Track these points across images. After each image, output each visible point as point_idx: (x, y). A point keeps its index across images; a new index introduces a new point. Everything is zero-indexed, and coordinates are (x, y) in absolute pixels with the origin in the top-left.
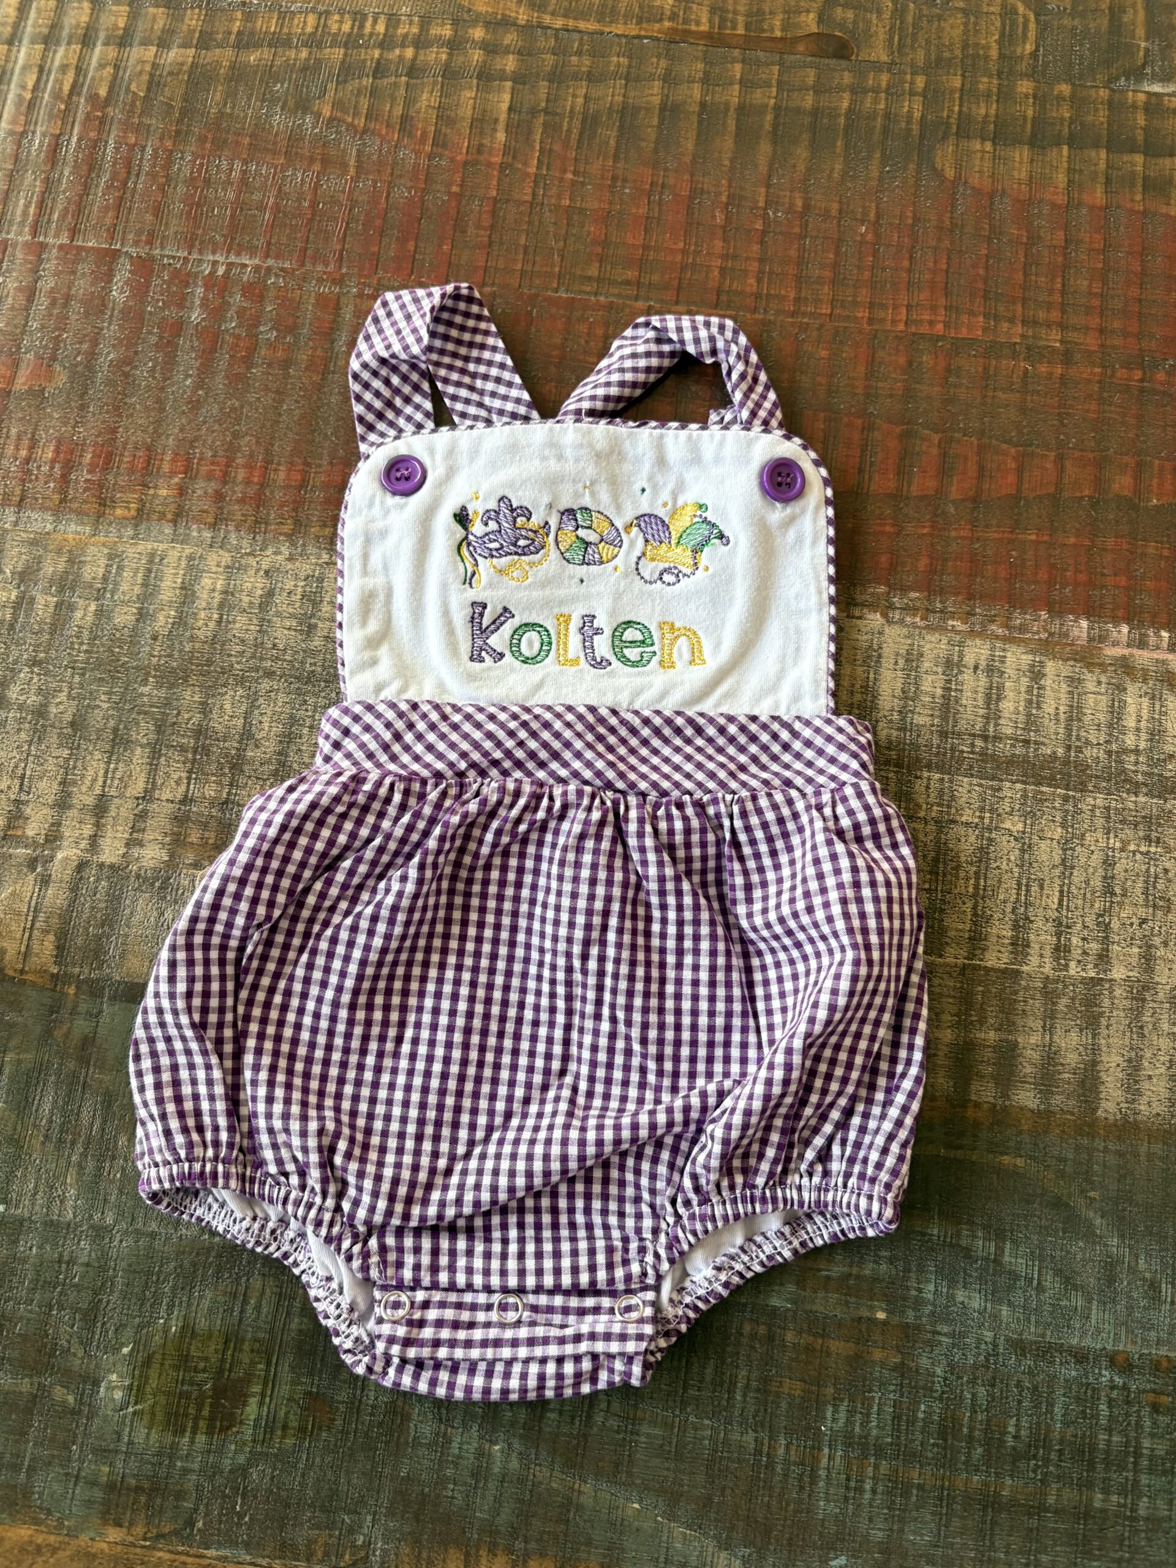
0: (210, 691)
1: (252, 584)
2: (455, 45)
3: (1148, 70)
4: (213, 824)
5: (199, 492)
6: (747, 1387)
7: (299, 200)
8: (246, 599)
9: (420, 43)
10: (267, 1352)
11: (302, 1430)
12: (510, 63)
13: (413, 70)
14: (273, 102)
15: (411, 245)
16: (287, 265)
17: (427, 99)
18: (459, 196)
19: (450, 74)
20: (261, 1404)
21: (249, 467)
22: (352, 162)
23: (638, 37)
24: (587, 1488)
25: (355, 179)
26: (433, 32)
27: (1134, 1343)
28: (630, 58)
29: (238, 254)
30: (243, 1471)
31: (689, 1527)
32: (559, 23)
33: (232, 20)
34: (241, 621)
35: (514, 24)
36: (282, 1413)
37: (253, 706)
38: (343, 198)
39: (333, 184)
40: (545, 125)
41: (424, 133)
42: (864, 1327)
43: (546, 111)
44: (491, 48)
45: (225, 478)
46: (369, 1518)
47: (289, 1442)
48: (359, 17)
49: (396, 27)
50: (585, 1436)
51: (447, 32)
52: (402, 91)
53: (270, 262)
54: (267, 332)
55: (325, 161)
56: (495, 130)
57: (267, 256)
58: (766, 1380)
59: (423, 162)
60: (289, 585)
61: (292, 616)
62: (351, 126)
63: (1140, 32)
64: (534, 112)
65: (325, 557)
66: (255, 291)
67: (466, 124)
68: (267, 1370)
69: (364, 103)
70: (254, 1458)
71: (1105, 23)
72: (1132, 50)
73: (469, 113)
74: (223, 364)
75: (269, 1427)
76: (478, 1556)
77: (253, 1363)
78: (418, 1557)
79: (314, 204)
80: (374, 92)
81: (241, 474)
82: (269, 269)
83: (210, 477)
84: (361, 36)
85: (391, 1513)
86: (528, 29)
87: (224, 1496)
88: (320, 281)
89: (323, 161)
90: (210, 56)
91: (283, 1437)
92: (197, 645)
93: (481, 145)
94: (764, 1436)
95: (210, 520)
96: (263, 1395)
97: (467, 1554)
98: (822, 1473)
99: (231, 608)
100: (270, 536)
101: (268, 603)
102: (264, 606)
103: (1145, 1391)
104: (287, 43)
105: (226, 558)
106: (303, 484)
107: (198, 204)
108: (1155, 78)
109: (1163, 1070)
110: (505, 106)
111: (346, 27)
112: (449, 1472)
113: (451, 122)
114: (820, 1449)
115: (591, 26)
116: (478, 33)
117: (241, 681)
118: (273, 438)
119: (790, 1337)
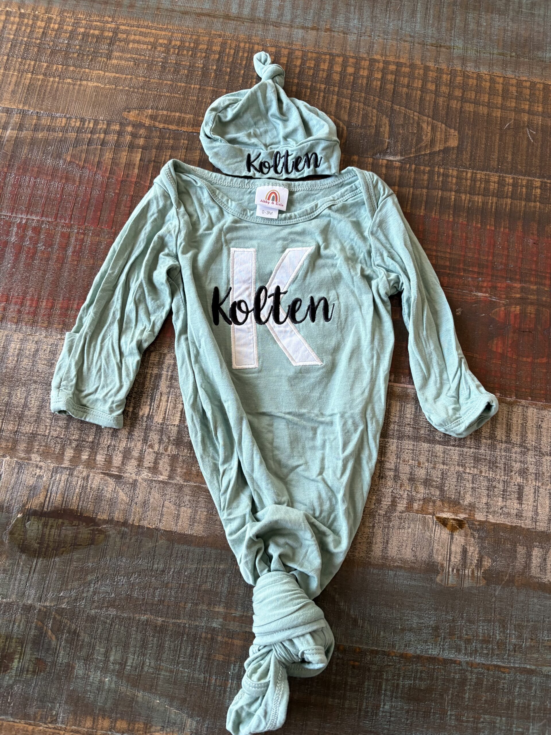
0: (12, 388)
1: (30, 347)
2: (120, 133)
3: (389, 151)
4: (11, 440)
5: (12, 310)
6: (202, 657)
7: (56, 194)
8: (28, 352)
9: (106, 132)
10: (21, 642)
11: (34, 672)
12: (141, 142)
13: (103, 143)
14: (48, 154)
15: (99, 213)
16: (50, 220)
17: (108, 156)
18: (119, 194)
19: (118, 145)
20: (19, 662)
21: (32, 300)
22: (78, 180)
23: (192, 132)
24: (140, 694)
25: (78, 187)
26: (112, 128)
27: (347, 642)
28: (189, 141)
29: (31, 215)
30: (11, 687)
31: (177, 709)
32: (161, 126)
33: (33, 119)
34: (26, 361)
35: (144, 126)
36: (27, 666)
37: (28, 394)
38: (73, 193)
39: (70, 188)
40: (154, 166)
41: (106, 168)
42: (247, 635)
43: (154, 161)
44: (134, 135)
45: (22, 304)
46: (58, 705)
47: (29, 676)
48: (83, 120)
49: (97, 125)
50: (140, 675)
51: (117, 128)
52: (99, 152)
53: (44, 218)
54: (41, 247)
55: (67, 179)
56: (134, 168)
57: (42, 216)
58: (209, 655)
59: (105, 179)
60: (45, 347)
61: (45, 359)
62: (77, 165)
63: (386, 135)
64: (149, 161)
65: (59, 336)
66: (37, 230)
67: (123, 165)
68: (22, 650)
69: (84, 156)
70: (16, 682)
71: (373, 131)
72: (382, 142)
73: (124, 161)
74: (23, 259)
75: (21, 671)
76: (98, 719)
77: (16, 647)
78: (76, 720)
79: (61, 196)
80: (87, 151)
81: (28, 303)
82: (43, 221)
83: (16, 303)
84: (83, 128)
85: (66, 703)
86: (149, 129)
87: (4, 696)
88: (63, 226)
89: (66, 178)
90: (24, 134)
91: (27, 674)
92: (8, 370)
93: (128, 174)
94: (207, 675)
95: (15, 321)
96: (20, 659)
97: (94, 719)
98: (228, 690)
99: (22, 356)
100: (38, 328)
101: (36, 354)
102: (34, 355)
103: (350, 660)
104: (54, 130)
105: (21, 336)
106: (52, 307)
107: (16, 194)
108: (391, 154)
109: (365, 540)
110: (138, 159)
111: (78, 124)
112: (88, 688)
113: (117, 165)
114: (228, 681)
115: (173, 127)
116: (129, 129)
117: (24, 385)
118: (41, 289)
119: (219, 638)
